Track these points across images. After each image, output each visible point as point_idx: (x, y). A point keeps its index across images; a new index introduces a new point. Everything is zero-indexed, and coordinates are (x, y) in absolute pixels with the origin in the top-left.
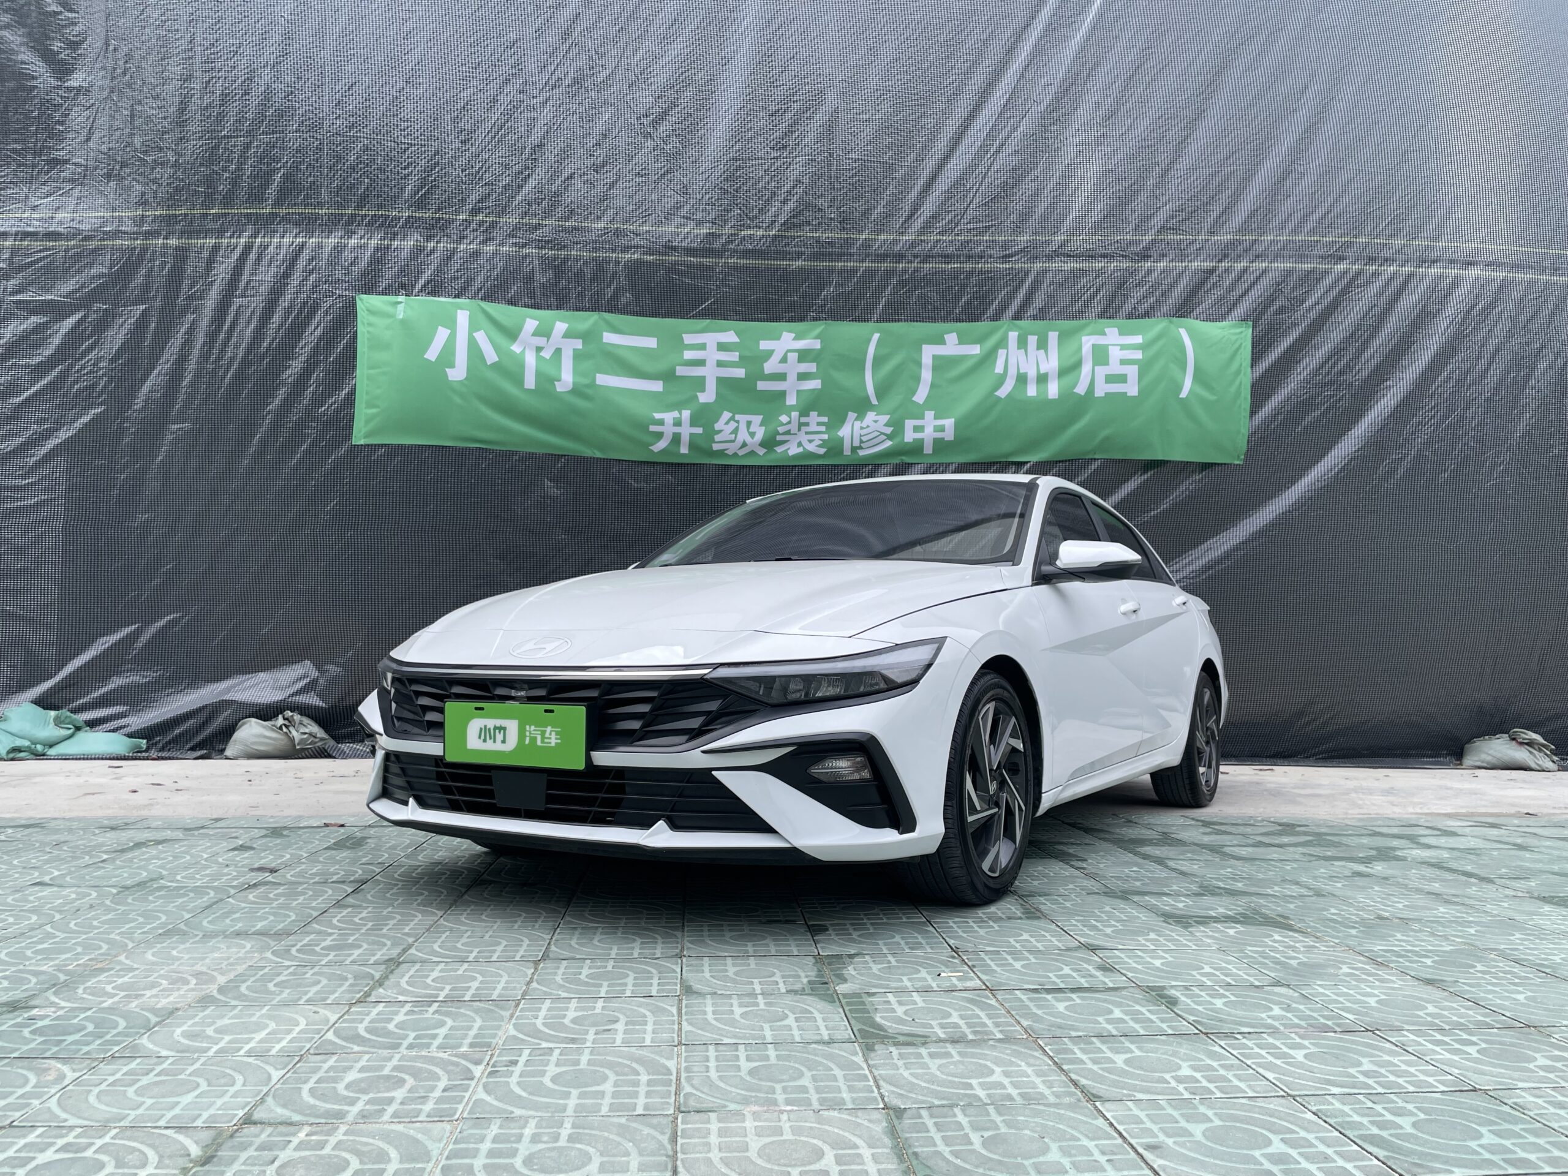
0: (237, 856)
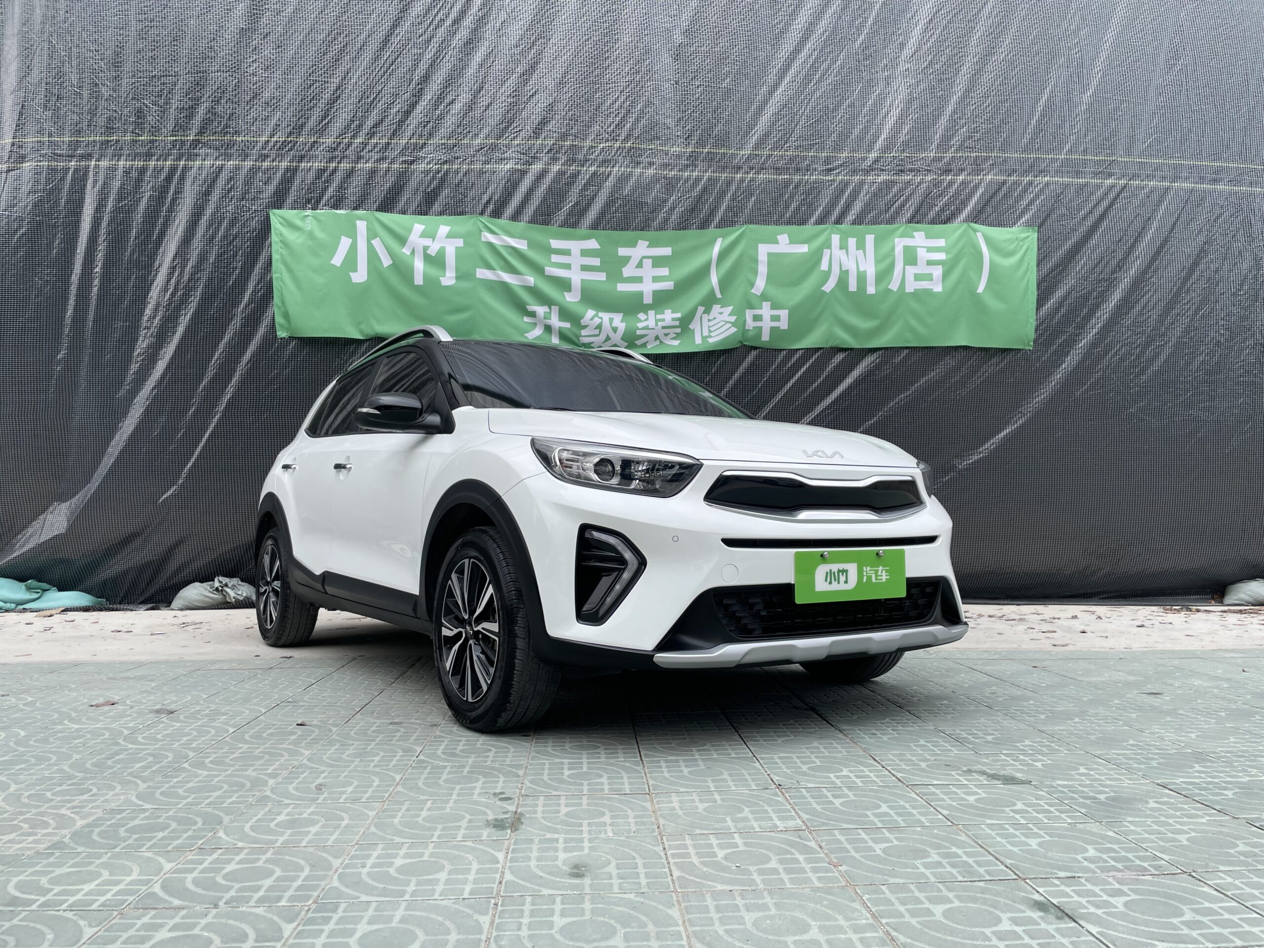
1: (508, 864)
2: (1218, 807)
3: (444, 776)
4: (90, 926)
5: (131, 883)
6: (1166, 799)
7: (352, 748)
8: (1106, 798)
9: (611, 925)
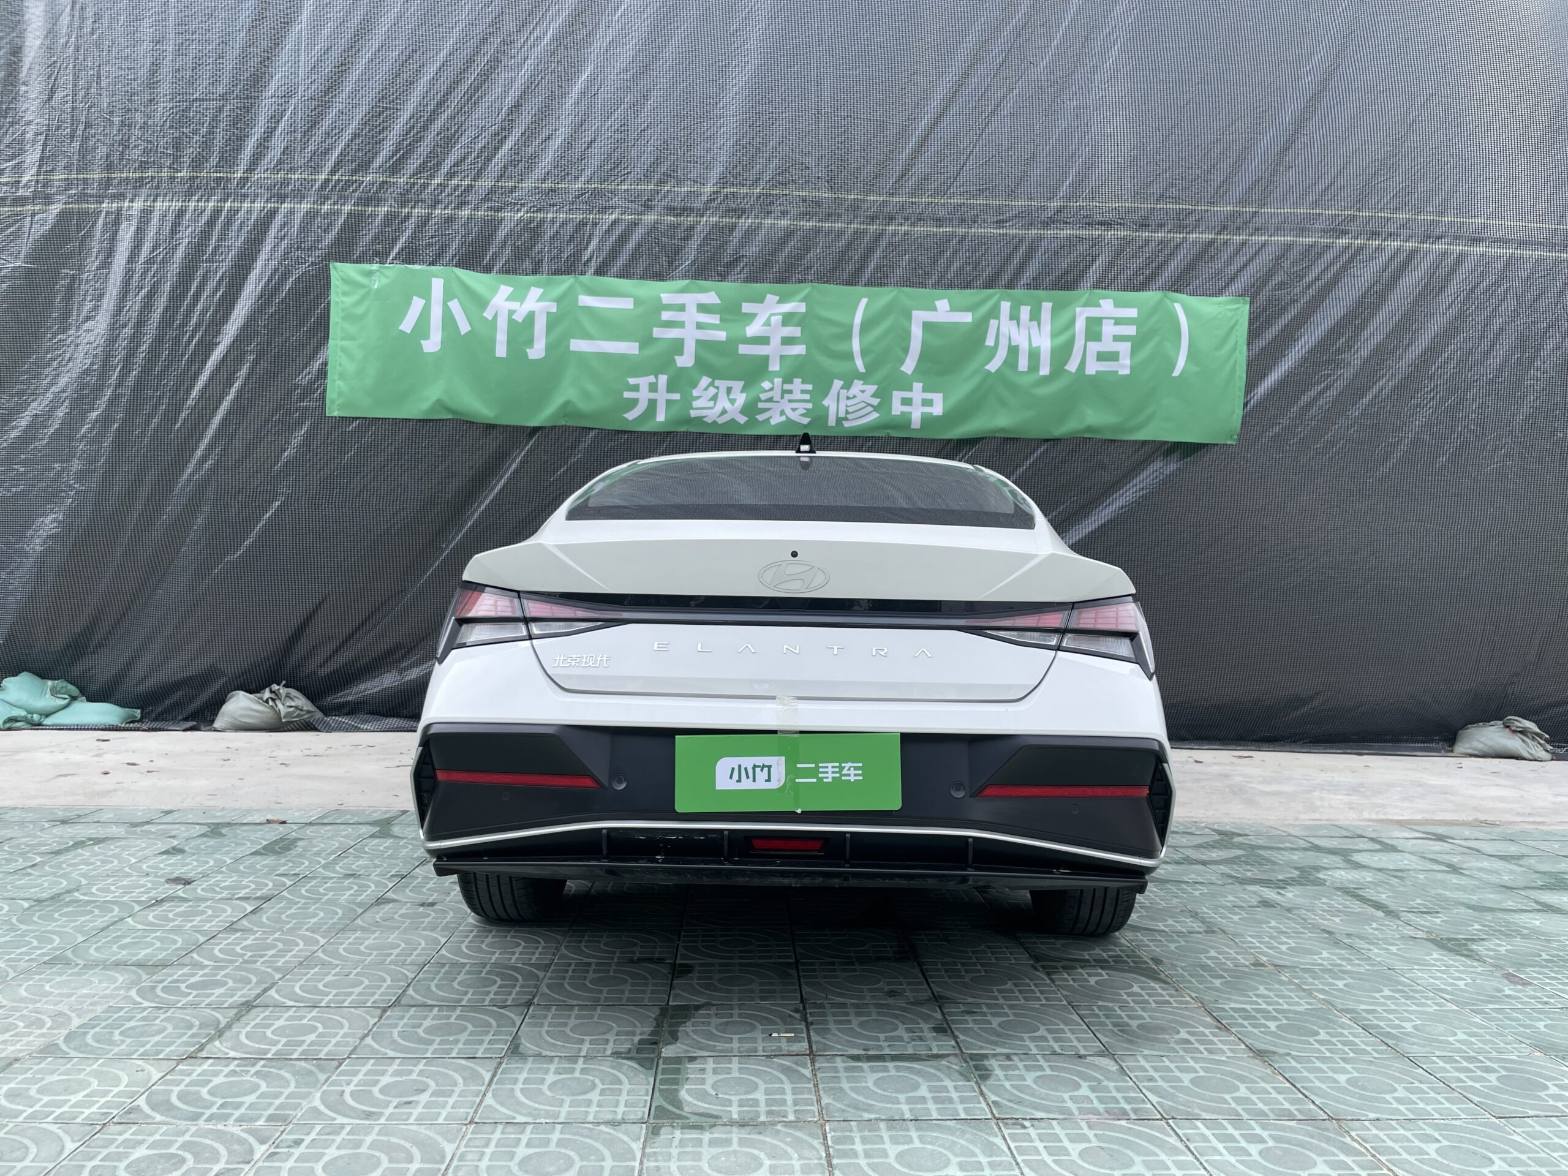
0: (162, 861)
1: (493, 1086)
2: (1248, 1041)
3: (460, 978)
4: (73, 1141)
5: (117, 1095)
6: (1201, 1029)
7: (373, 936)
8: (1138, 1026)
9: (569, 1158)
